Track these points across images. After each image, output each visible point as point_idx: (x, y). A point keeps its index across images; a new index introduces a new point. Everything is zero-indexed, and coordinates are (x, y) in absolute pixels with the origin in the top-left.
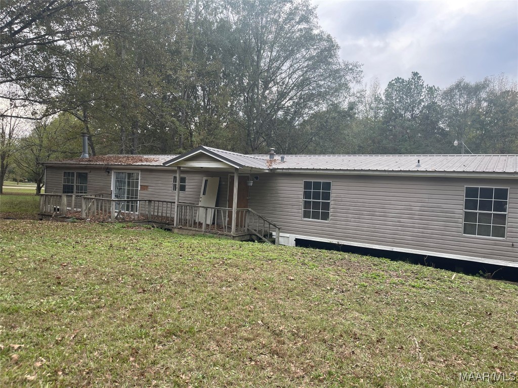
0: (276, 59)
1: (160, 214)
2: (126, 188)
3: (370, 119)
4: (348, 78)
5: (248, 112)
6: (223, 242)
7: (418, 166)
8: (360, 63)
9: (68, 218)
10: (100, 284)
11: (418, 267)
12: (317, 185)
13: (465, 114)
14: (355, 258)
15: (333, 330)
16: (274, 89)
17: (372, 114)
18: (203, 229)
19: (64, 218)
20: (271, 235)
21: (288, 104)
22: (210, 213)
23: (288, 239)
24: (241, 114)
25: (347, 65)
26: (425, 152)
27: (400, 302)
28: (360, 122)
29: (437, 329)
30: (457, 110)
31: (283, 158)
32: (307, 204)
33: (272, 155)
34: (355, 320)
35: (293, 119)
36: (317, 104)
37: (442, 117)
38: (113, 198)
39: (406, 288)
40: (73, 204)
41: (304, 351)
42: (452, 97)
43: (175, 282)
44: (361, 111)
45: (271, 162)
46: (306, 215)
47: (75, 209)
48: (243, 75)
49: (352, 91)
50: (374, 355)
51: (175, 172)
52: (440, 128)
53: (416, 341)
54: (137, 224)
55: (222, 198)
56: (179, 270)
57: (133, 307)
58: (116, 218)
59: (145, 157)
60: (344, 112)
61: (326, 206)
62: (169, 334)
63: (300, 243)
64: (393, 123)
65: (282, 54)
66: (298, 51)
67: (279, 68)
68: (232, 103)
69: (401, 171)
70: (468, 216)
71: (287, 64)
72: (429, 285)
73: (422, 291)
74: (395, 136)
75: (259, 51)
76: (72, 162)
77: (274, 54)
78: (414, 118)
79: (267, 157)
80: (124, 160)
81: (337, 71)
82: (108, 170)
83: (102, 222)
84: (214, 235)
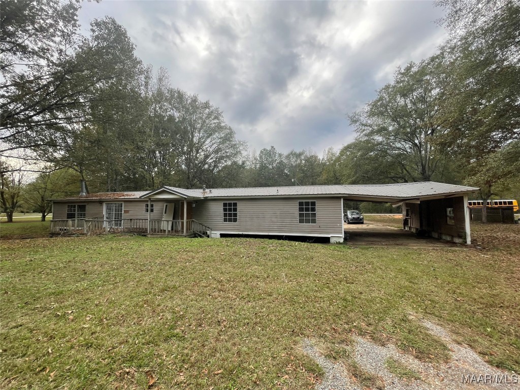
0: (202, 137)
1: (138, 227)
2: (114, 212)
3: (253, 169)
4: (241, 148)
5: (188, 165)
6: (181, 239)
7: (278, 192)
8: (246, 141)
9: (74, 234)
10: (113, 270)
11: (281, 241)
12: (230, 205)
13: (296, 165)
14: (252, 240)
15: (247, 275)
16: (202, 153)
17: (253, 166)
18: (167, 233)
19: (70, 235)
20: (207, 233)
21: (211, 161)
22: (170, 223)
23: (216, 234)
24: (183, 166)
25: (240, 142)
26: (280, 185)
27: (275, 258)
28: (248, 171)
29: (292, 268)
30: (292, 164)
31: (210, 191)
32: (225, 215)
33: (204, 189)
34: (256, 269)
35: (213, 169)
36: (226, 161)
37: (286, 167)
38: (105, 219)
39: (277, 251)
40: (76, 225)
41: (234, 287)
42: (290, 158)
43: (159, 264)
44: (248, 165)
45: (204, 193)
46: (225, 220)
47: (77, 228)
48: (184, 146)
49: (243, 155)
50: (266, 284)
51: (147, 201)
52: (285, 173)
53: (284, 274)
54: (123, 234)
55: (177, 214)
56: (159, 257)
57: (138, 280)
58: (109, 231)
59: (126, 193)
60: (240, 165)
61: (235, 215)
62: (163, 290)
63: (222, 236)
64: (264, 171)
65: (206, 135)
66: (214, 133)
67: (204, 142)
68: (178, 160)
69: (270, 195)
70: (301, 215)
71: (209, 140)
72: (287, 249)
73: (284, 252)
74: (265, 177)
75: (192, 133)
76: (73, 198)
77: (201, 135)
78: (273, 168)
79: (201, 190)
80: (111, 196)
81: (235, 145)
82: (101, 202)
83: (99, 235)
84: (173, 236)
